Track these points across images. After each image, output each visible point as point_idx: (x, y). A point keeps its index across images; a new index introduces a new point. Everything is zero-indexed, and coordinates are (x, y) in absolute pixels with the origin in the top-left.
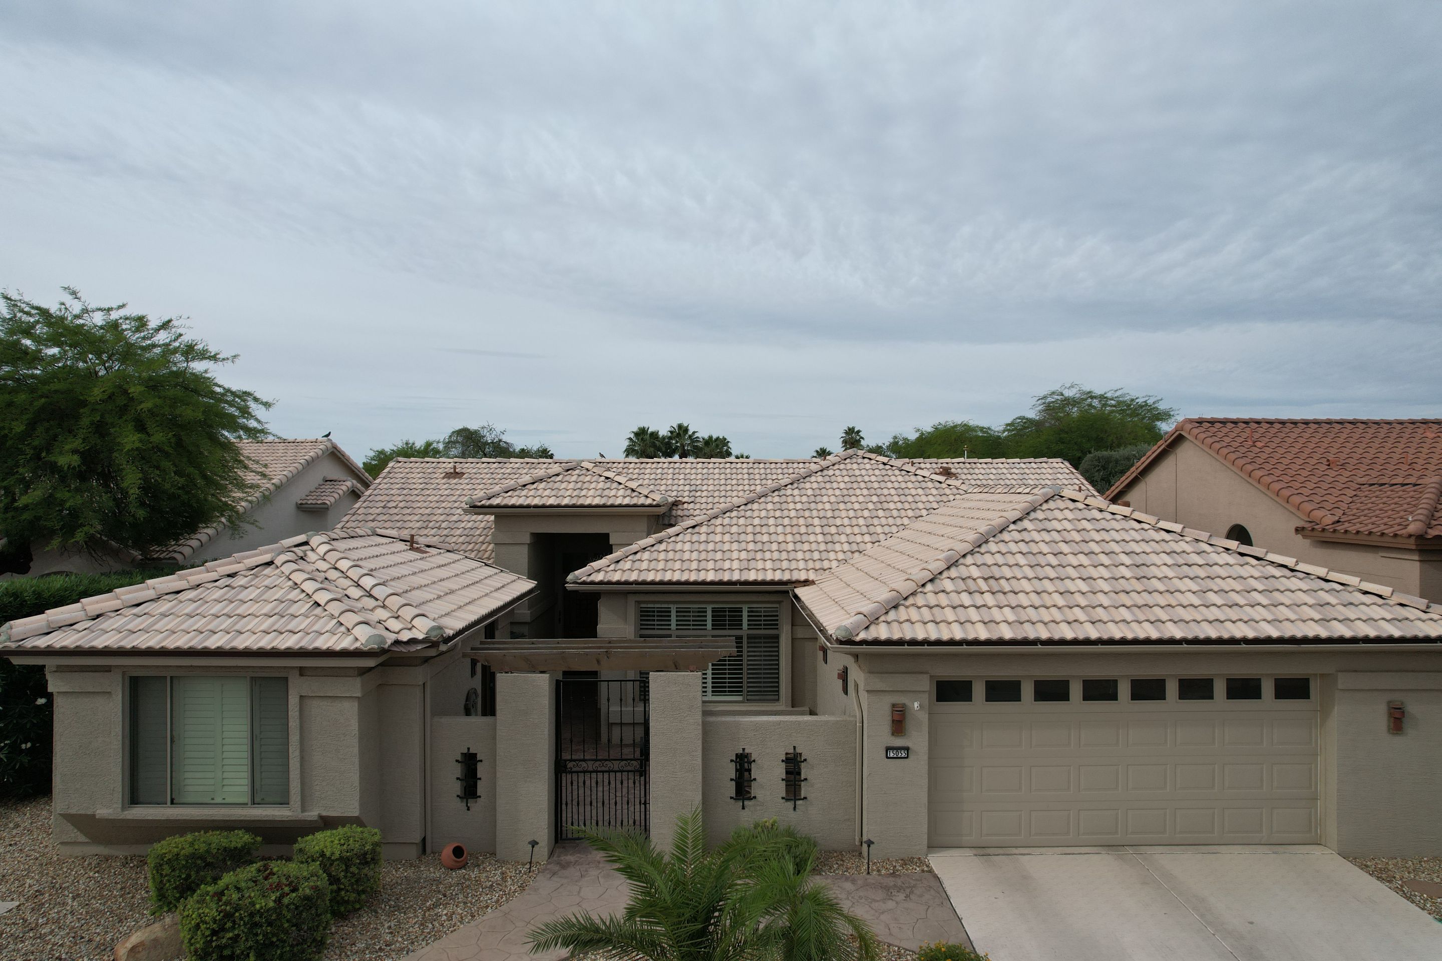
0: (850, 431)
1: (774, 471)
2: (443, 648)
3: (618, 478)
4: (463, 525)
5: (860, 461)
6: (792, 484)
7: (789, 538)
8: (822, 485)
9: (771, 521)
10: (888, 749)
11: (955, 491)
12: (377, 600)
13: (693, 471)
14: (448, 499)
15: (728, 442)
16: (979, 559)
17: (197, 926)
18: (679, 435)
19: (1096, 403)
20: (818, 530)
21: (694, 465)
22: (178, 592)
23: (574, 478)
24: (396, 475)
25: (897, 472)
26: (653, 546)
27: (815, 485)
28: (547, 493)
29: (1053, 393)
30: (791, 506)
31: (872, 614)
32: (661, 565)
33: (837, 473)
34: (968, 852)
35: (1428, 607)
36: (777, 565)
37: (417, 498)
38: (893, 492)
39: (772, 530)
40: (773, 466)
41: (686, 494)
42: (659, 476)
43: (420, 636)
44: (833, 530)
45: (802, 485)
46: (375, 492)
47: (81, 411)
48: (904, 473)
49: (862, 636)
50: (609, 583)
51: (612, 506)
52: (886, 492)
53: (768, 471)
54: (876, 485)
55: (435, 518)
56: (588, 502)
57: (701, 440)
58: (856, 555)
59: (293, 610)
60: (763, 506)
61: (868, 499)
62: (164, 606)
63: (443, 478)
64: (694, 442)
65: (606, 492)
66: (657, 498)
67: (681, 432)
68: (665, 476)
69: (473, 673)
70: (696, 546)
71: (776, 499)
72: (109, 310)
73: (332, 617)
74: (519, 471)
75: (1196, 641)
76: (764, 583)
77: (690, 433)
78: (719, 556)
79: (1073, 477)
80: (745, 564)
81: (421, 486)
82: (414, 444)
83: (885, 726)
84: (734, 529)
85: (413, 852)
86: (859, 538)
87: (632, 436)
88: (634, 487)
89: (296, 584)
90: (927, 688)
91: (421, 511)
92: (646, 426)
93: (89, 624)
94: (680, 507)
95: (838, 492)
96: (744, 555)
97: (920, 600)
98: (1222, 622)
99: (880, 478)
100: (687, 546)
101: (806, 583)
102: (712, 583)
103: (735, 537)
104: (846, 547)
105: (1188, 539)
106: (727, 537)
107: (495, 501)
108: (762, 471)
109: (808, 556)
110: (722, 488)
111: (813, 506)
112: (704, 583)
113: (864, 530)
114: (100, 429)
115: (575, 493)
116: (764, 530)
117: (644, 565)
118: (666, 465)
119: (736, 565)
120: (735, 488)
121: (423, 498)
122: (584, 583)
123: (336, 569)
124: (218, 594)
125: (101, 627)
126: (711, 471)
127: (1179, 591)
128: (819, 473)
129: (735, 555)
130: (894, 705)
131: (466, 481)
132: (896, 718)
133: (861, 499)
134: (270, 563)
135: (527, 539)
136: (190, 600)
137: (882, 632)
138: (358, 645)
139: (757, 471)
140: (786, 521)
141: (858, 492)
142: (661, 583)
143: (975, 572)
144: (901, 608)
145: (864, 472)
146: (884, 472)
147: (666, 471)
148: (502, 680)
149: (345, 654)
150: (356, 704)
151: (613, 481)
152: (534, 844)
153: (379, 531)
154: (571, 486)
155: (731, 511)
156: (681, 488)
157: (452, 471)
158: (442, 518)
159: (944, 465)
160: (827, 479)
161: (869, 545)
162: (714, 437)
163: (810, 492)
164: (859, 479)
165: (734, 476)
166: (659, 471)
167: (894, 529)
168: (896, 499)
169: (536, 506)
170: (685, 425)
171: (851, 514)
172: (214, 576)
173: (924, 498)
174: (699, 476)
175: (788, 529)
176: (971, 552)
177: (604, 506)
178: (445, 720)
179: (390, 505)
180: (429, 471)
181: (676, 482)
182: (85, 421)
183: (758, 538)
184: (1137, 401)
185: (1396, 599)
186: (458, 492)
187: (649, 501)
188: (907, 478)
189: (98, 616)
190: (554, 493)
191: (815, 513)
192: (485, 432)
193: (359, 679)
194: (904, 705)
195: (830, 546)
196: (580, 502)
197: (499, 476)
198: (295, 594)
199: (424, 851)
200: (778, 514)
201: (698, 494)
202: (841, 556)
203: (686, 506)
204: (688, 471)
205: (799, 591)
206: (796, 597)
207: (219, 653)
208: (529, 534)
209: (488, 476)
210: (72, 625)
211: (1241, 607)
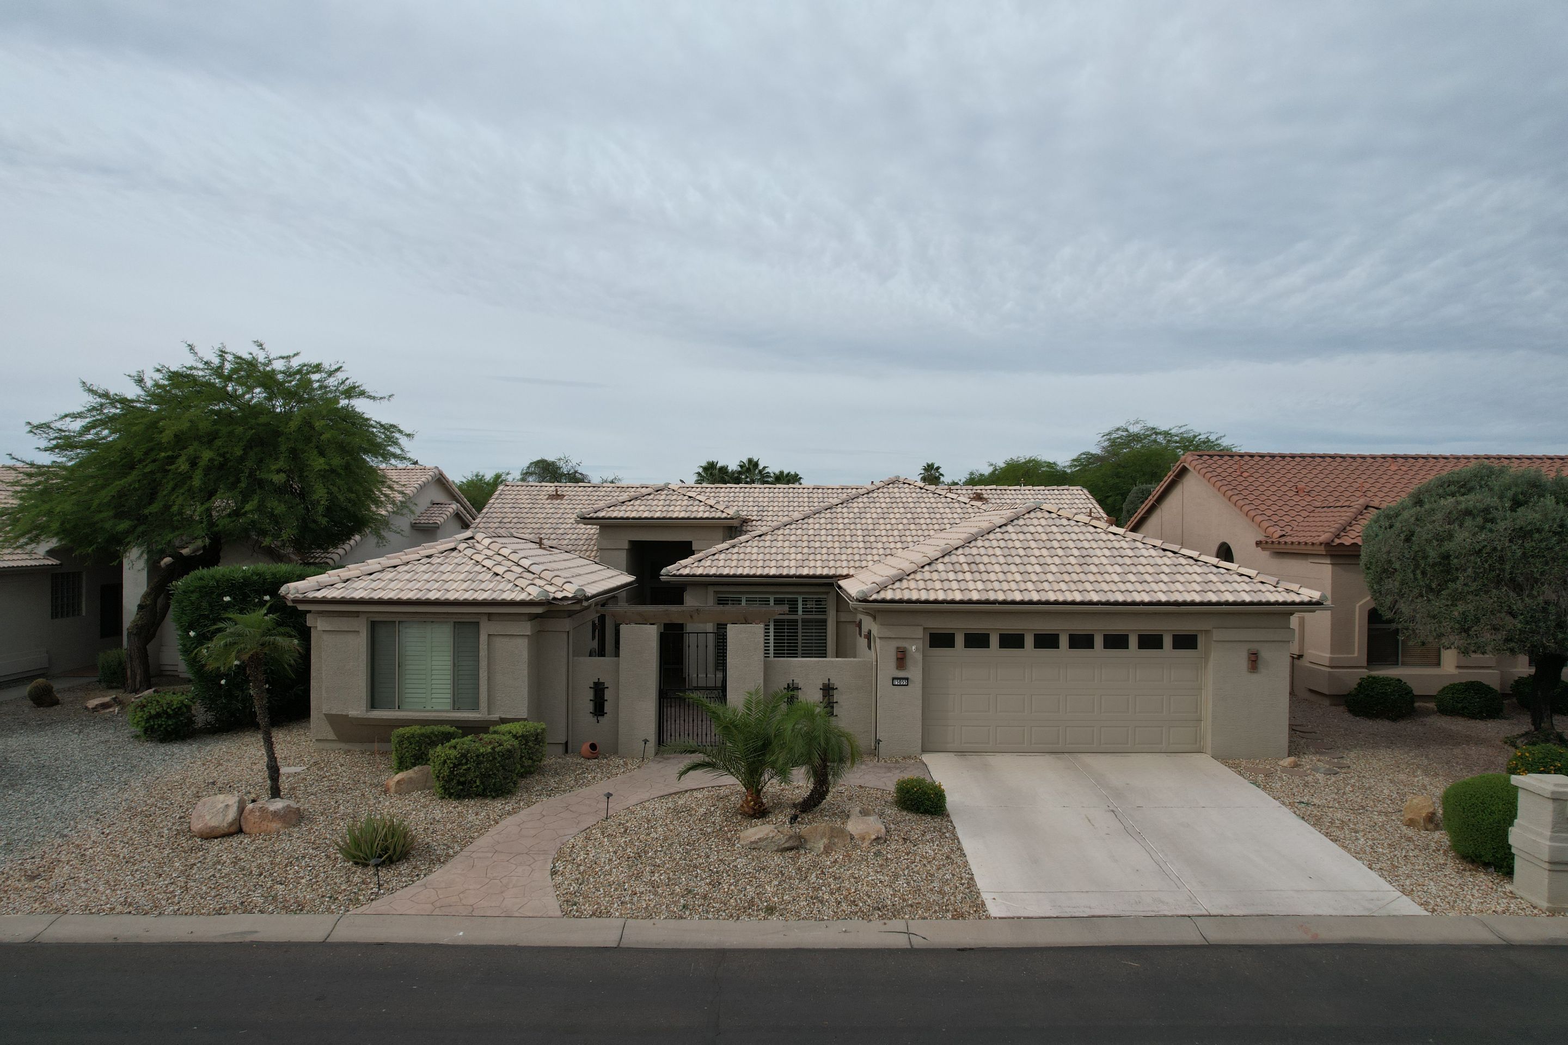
0: (929, 468)
1: (831, 495)
2: (585, 604)
3: (699, 497)
4: (568, 537)
5: (901, 485)
6: (842, 504)
7: (837, 544)
8: (867, 504)
9: (823, 532)
10: (894, 679)
11: (977, 510)
12: (534, 574)
13: (761, 495)
14: (553, 516)
15: (800, 478)
16: (967, 551)
17: (445, 762)
18: (748, 470)
19: (1160, 439)
20: (860, 539)
21: (762, 490)
22: (395, 567)
23: (663, 497)
24: (506, 497)
25: (931, 495)
26: (727, 549)
27: (861, 505)
28: (642, 508)
29: (1118, 429)
30: (840, 521)
31: (882, 583)
32: (734, 563)
33: (881, 495)
34: (952, 755)
35: (1278, 583)
36: (826, 563)
37: (527, 515)
38: (925, 510)
39: (823, 538)
40: (830, 491)
41: (755, 513)
42: (732, 499)
43: (570, 595)
44: (872, 539)
45: (851, 505)
46: (491, 510)
47: (280, 439)
48: (936, 495)
49: (874, 597)
50: (694, 576)
51: (695, 518)
52: (919, 510)
53: (826, 495)
54: (912, 505)
55: (544, 531)
56: (675, 515)
57: (772, 475)
58: (889, 557)
59: (480, 577)
60: (817, 520)
61: (903, 516)
62: (388, 575)
63: (547, 499)
64: (764, 477)
65: (690, 508)
66: (731, 512)
67: (751, 467)
68: (737, 499)
69: (593, 638)
70: (762, 550)
71: (829, 515)
72: (288, 357)
73: (509, 581)
74: (612, 494)
75: (1108, 603)
76: (814, 577)
77: (761, 467)
78: (780, 557)
79: (1087, 501)
80: (800, 563)
81: (529, 506)
82: (483, 476)
83: (892, 663)
84: (793, 538)
85: (561, 749)
86: (892, 545)
87: (700, 470)
88: (712, 504)
89: (478, 562)
90: (921, 636)
91: (532, 526)
92: (715, 461)
93: (344, 585)
94: (749, 523)
95: (879, 510)
96: (799, 557)
97: (918, 576)
98: (1131, 592)
99: (916, 500)
100: (755, 550)
101: (847, 576)
102: (774, 576)
103: (794, 544)
104: (881, 551)
105: (1127, 539)
106: (787, 544)
107: (601, 514)
108: (821, 495)
109: (850, 557)
110: (786, 509)
111: (858, 521)
112: (767, 576)
113: (898, 539)
114: (294, 454)
115: (665, 509)
116: (817, 538)
117: (721, 563)
118: (737, 490)
119: (793, 563)
120: (796, 508)
121: (532, 515)
122: (674, 575)
123: (499, 554)
124: (424, 568)
125: (353, 586)
126: (776, 495)
127: (1108, 573)
128: (866, 495)
129: (793, 556)
130: (898, 648)
131: (567, 502)
132: (899, 656)
133: (898, 516)
134: (454, 549)
135: (626, 546)
136: (405, 571)
137: (889, 595)
138: (531, 597)
139: (816, 495)
140: (835, 532)
141: (896, 510)
142: (734, 576)
143: (962, 559)
144: (905, 581)
145: (903, 495)
146: (920, 495)
147: (737, 494)
148: (623, 628)
149: (523, 603)
150: (527, 641)
151: (695, 499)
152: (646, 741)
153: (515, 534)
154: (661, 503)
155: (791, 524)
156: (751, 508)
157: (554, 493)
158: (550, 531)
159: (979, 491)
160: (872, 500)
161: (900, 550)
162: (786, 472)
163: (856, 510)
164: (898, 500)
165: (796, 499)
166: (732, 494)
167: (922, 539)
168: (927, 516)
169: (634, 518)
170: (755, 460)
171: (889, 527)
172: (417, 556)
173: (950, 516)
174: (766, 499)
175: (836, 538)
176: (963, 547)
177: (688, 518)
178: (582, 659)
179: (505, 520)
180: (534, 493)
181: (746, 503)
182: (283, 448)
183: (812, 544)
184: (1200, 437)
185: (1259, 578)
186: (561, 511)
187: (724, 515)
188: (938, 500)
189: (348, 580)
190: (647, 508)
191: (859, 526)
192: (561, 464)
193: (529, 623)
194: (905, 648)
195: (869, 551)
196: (669, 515)
197: (595, 498)
198: (478, 568)
199: (566, 751)
200: (829, 526)
201: (765, 513)
202: (876, 558)
203: (754, 522)
204: (756, 495)
205: (842, 583)
206: (840, 587)
207: (437, 603)
208: (627, 542)
209: (585, 498)
210: (332, 585)
211: (1149, 583)
